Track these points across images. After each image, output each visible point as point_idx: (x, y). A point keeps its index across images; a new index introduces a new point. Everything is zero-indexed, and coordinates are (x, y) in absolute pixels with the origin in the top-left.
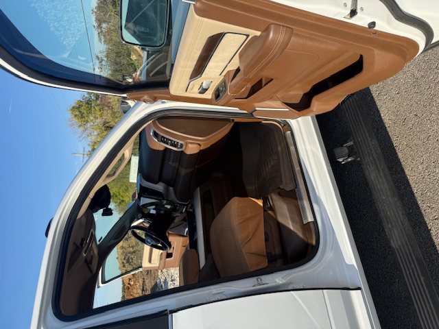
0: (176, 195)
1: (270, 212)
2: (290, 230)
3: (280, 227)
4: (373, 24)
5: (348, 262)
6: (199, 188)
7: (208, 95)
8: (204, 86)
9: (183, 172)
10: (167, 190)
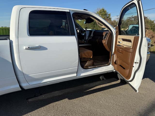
0: (90, 39)
1: (89, 60)
2: (86, 63)
3: (86, 62)
4: (134, 67)
5: (81, 74)
6: (91, 45)
7: (118, 44)
8: (121, 42)
9: (97, 40)
10: (91, 37)
